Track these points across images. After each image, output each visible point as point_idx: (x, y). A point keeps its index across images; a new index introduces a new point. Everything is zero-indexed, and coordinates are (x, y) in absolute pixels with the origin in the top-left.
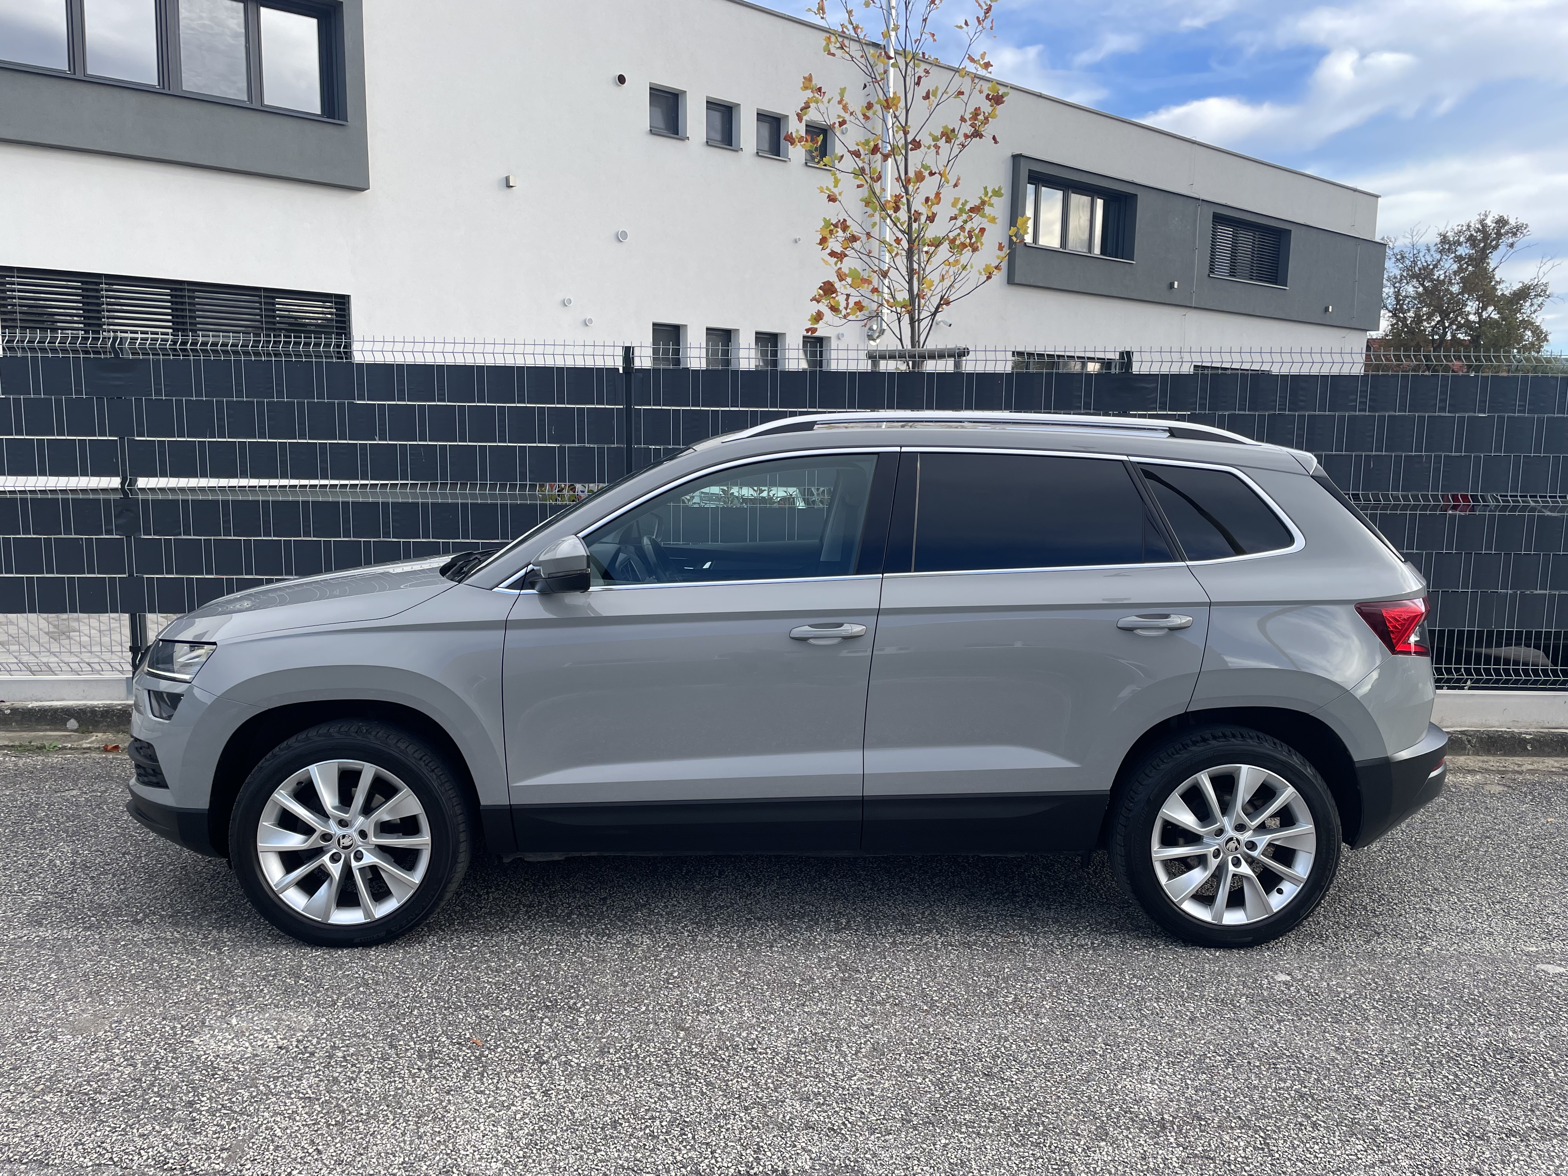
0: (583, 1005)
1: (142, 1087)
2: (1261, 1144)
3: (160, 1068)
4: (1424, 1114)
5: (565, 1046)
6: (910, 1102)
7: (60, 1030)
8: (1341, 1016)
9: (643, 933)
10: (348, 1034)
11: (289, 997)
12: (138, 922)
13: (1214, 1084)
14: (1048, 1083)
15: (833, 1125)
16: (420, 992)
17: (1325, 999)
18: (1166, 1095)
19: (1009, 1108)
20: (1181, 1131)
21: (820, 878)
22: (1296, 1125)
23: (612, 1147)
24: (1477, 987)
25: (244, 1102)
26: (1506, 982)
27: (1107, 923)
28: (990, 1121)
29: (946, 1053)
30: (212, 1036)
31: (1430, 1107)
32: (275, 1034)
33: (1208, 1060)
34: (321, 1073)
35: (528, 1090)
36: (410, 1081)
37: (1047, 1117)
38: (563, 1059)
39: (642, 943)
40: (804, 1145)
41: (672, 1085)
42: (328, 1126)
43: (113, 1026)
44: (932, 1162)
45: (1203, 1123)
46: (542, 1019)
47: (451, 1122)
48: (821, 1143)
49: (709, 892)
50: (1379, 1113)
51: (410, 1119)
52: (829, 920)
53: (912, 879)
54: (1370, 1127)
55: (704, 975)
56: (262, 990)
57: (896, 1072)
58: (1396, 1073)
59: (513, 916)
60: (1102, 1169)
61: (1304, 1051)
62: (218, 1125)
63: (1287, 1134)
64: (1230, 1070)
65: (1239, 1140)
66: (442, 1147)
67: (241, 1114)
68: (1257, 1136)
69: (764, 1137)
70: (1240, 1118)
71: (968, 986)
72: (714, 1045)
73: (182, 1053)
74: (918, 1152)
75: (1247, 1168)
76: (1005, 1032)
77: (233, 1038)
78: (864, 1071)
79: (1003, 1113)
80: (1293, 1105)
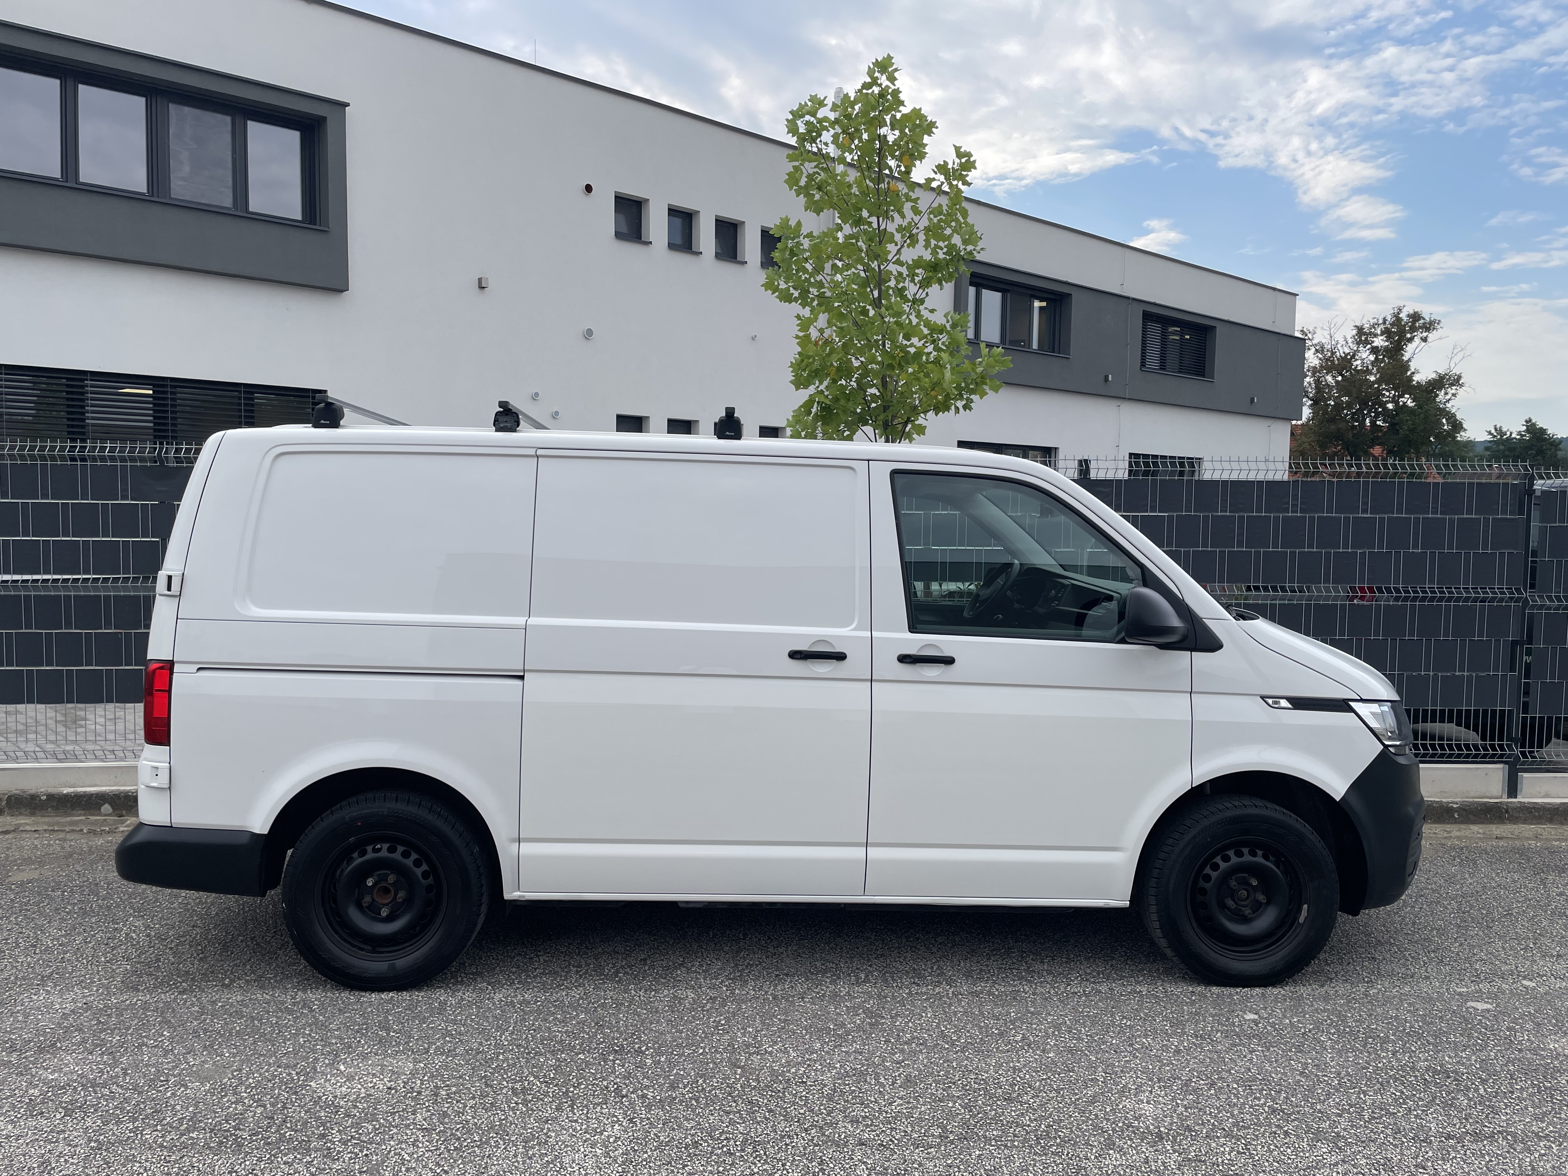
0: (647, 1049)
1: (276, 1124)
2: (1243, 1149)
3: (286, 1108)
4: (1376, 1123)
5: (639, 1083)
6: (945, 1122)
7: (187, 1079)
8: (1303, 1047)
9: (686, 988)
10: (446, 1076)
11: (385, 1046)
12: (227, 986)
13: (1200, 1103)
14: (1060, 1105)
15: (883, 1141)
16: (501, 1041)
17: (1288, 1033)
18: (1160, 1111)
19: (1029, 1126)
20: (1176, 1140)
21: (834, 939)
22: (1271, 1134)
23: (697, 1162)
24: (1417, 1021)
25: (369, 1133)
26: (1441, 1017)
27: (1095, 974)
28: (1015, 1136)
29: (970, 1082)
30: (326, 1080)
32: (382, 1077)
33: (1193, 1084)
34: (431, 1108)
35: (615, 1119)
36: (511, 1113)
37: (1062, 1132)
38: (640, 1092)
39: (687, 997)
40: (860, 1158)
41: (739, 1112)
42: (449, 1151)
43: (235, 1074)
44: (970, 1169)
45: (1193, 1134)
46: (614, 1061)
47: (554, 1145)
48: (875, 1156)
49: (738, 952)
50: (1339, 1123)
51: (519, 1143)
52: (849, 975)
53: (918, 939)
54: (1333, 1134)
55: (748, 1022)
56: (359, 1041)
57: (929, 1098)
58: (1352, 1091)
59: (566, 975)
60: (1113, 1172)
61: (1273, 1075)
62: (351, 1152)
63: (1264, 1141)
64: (1212, 1092)
65: (1225, 1146)
66: (551, 1166)
67: (371, 1143)
68: (1239, 1143)
69: (825, 1152)
70: (1224, 1129)
71: (981, 1028)
72: (769, 1079)
73: (303, 1095)
74: (958, 1161)
75: (1233, 1168)
76: (1018, 1064)
77: (345, 1082)
78: (901, 1098)
79: (1025, 1129)
80: (1267, 1118)
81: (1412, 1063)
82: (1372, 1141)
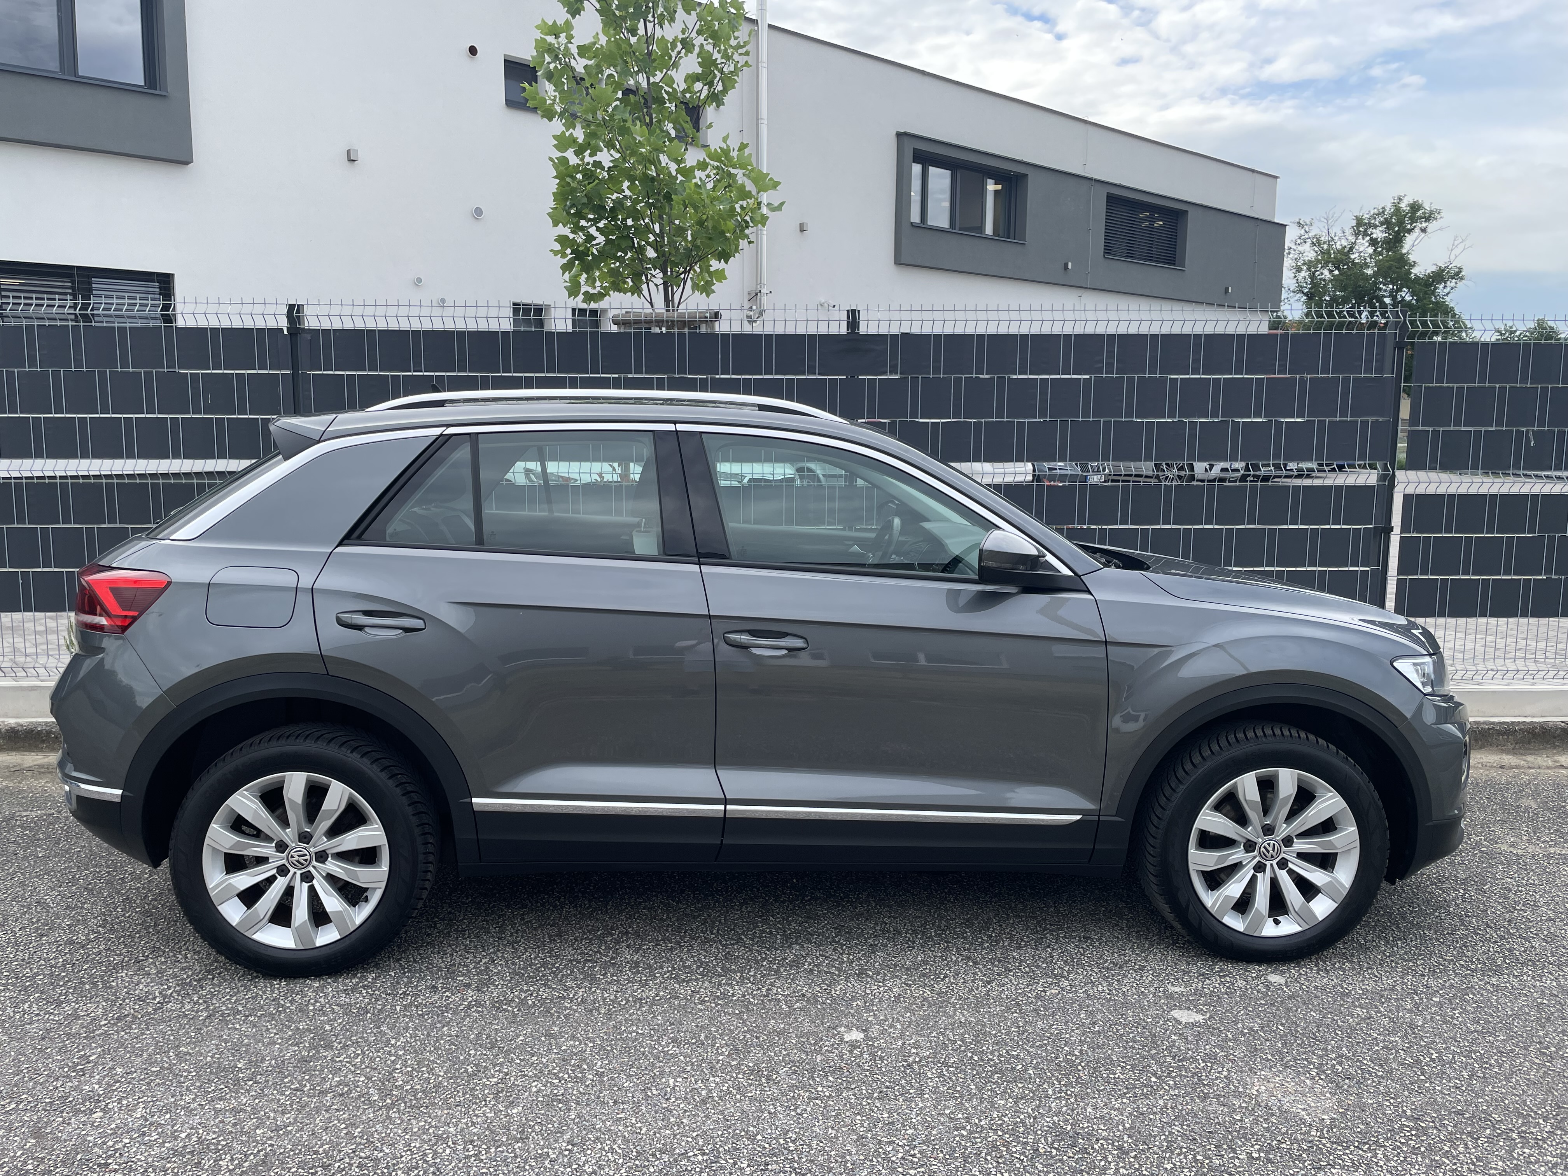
26: (1121, 1036)
71: (454, 1063)
81: (1035, 1118)
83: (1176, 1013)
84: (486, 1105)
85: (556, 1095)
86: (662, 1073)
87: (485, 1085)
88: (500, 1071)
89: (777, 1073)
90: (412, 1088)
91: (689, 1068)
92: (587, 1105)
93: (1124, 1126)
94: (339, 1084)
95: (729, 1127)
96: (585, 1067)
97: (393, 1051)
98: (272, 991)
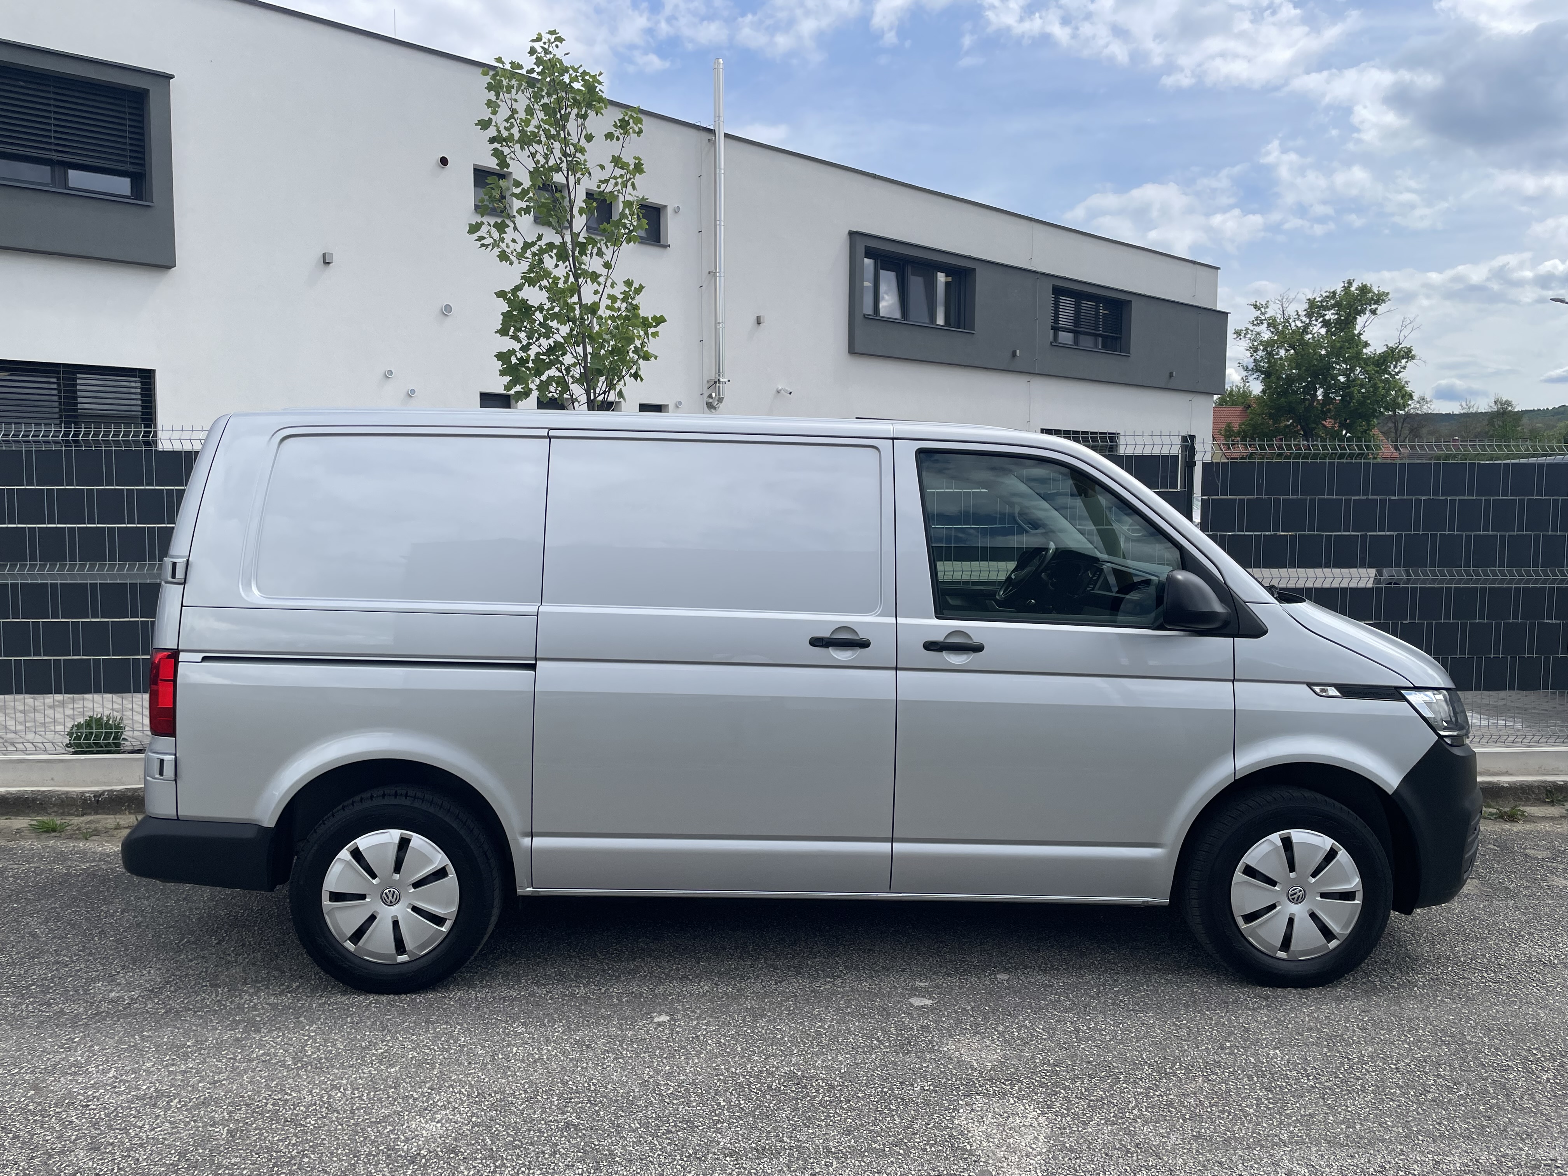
4: (667, 1138)
13: (496, 1120)
18: (442, 1131)
31: (678, 1131)
49: (190, 961)
50: (625, 1139)
52: (286, 982)
54: (607, 1152)
57: (203, 1122)
58: (675, 1102)
61: (609, 1086)
68: (492, 1165)
70: (492, 1149)
72: (53, 1102)
76: (345, 1081)
78: (173, 1122)
79: (272, 1156)
80: (551, 1136)
81: (777, 1068)
82: (642, 1159)
83: (912, 1000)
84: (372, 1067)
85: (426, 1060)
86: (508, 1046)
87: (374, 1054)
88: (386, 1045)
89: (596, 1043)
90: (318, 1056)
91: (529, 1041)
92: (448, 1065)
93: (840, 1072)
94: (263, 1054)
95: (551, 1077)
96: (452, 1042)
97: (307, 1033)
98: (217, 996)
